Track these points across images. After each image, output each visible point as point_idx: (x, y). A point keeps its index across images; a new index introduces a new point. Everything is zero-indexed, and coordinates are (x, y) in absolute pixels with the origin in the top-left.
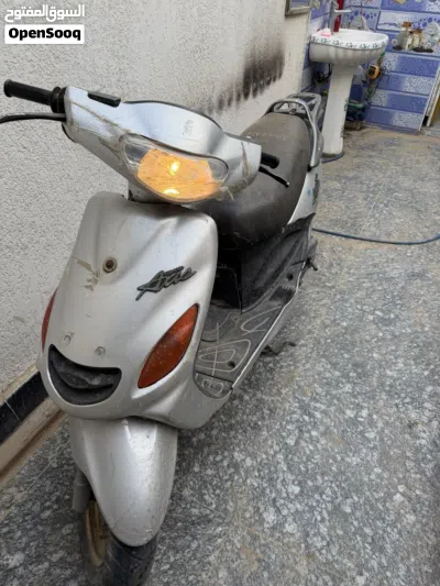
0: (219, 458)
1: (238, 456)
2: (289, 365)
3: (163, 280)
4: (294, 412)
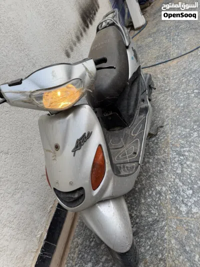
0: (150, 192)
1: (158, 188)
2: (164, 137)
3: (80, 143)
4: (175, 158)
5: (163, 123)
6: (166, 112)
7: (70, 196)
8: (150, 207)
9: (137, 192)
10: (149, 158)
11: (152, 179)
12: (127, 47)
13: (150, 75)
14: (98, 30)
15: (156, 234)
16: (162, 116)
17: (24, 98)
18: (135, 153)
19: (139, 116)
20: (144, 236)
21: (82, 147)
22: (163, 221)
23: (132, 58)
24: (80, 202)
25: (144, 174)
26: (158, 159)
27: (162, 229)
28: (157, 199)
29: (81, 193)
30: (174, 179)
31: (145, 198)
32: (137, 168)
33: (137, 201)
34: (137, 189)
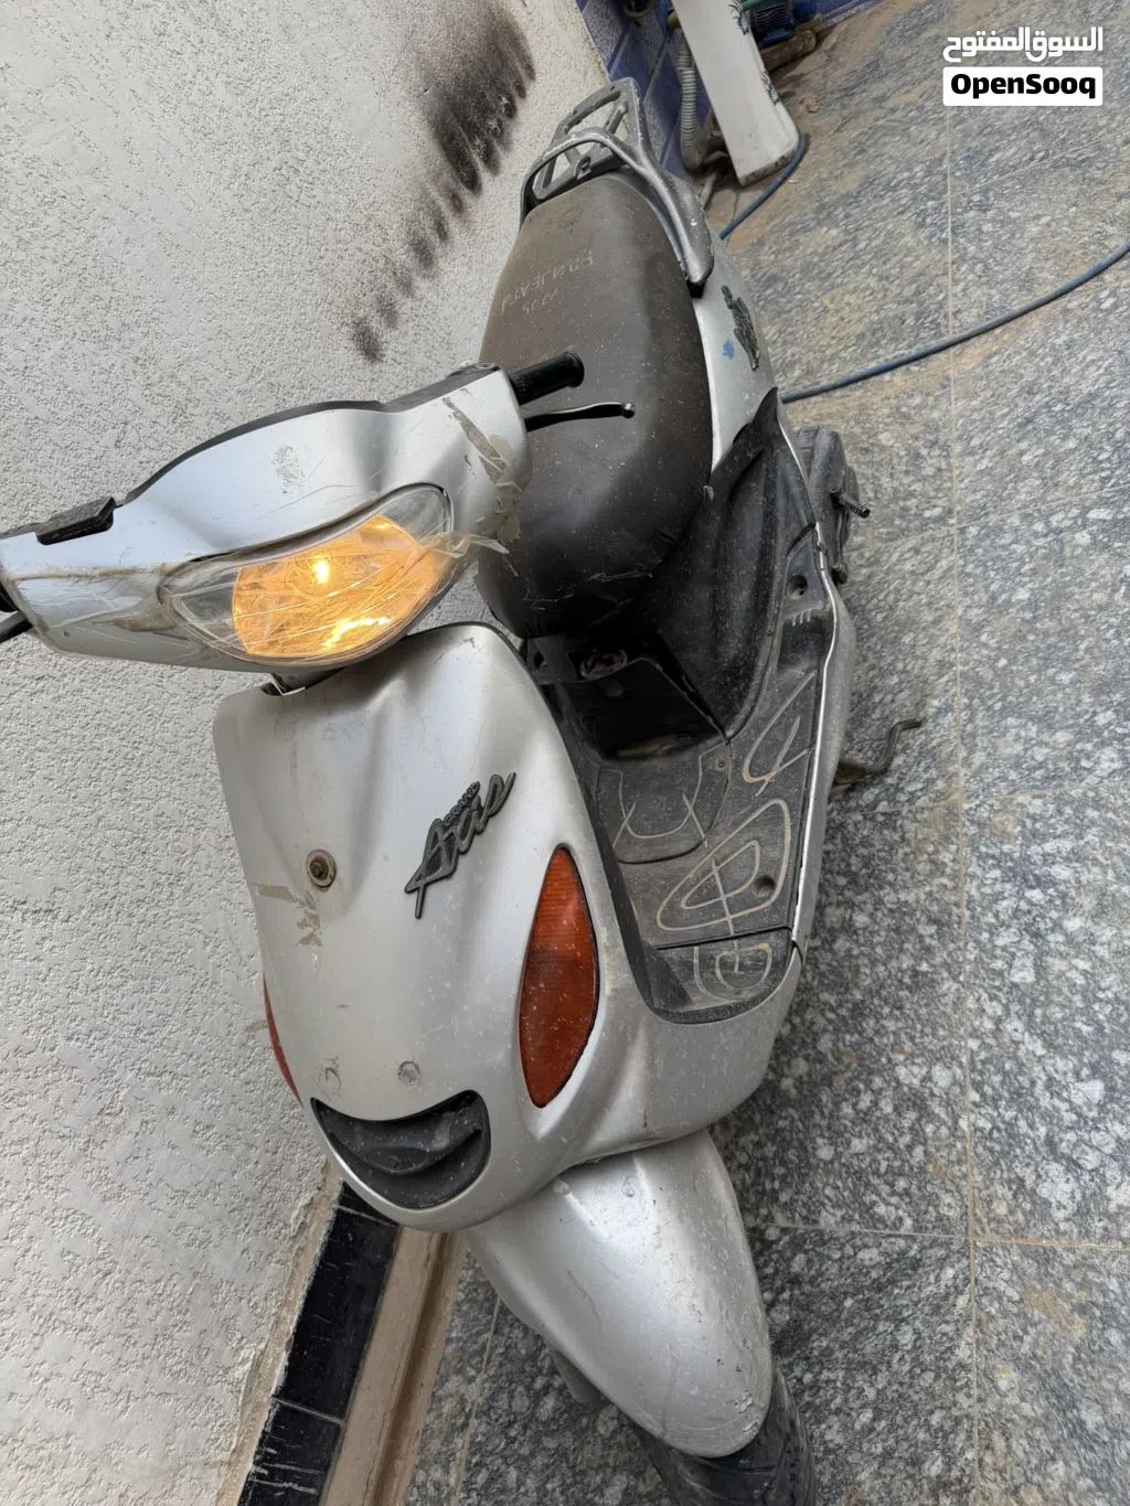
0: (865, 1101)
1: (909, 1075)
2: (931, 781)
3: (450, 840)
4: (998, 897)
5: (920, 705)
6: (932, 640)
7: (403, 1140)
8: (868, 1185)
9: (788, 1102)
10: (851, 905)
11: (869, 1025)
12: (697, 291)
13: (835, 437)
14: (529, 202)
15: (906, 1338)
16: (914, 666)
17: (124, 604)
18: (767, 882)
19: (780, 669)
20: (839, 1355)
21: (463, 860)
22: (942, 1263)
23: (728, 350)
24: (466, 1176)
25: (825, 996)
26: (900, 910)
27: (940, 1305)
28: (906, 1139)
29: (468, 1123)
30: (998, 1021)
31: (836, 1136)
32: (780, 965)
33: (792, 1155)
34: (787, 1083)
